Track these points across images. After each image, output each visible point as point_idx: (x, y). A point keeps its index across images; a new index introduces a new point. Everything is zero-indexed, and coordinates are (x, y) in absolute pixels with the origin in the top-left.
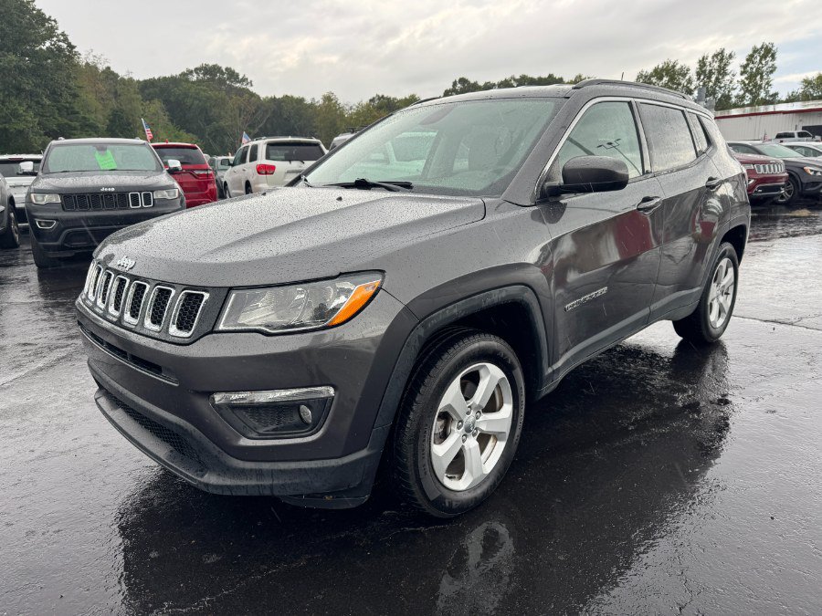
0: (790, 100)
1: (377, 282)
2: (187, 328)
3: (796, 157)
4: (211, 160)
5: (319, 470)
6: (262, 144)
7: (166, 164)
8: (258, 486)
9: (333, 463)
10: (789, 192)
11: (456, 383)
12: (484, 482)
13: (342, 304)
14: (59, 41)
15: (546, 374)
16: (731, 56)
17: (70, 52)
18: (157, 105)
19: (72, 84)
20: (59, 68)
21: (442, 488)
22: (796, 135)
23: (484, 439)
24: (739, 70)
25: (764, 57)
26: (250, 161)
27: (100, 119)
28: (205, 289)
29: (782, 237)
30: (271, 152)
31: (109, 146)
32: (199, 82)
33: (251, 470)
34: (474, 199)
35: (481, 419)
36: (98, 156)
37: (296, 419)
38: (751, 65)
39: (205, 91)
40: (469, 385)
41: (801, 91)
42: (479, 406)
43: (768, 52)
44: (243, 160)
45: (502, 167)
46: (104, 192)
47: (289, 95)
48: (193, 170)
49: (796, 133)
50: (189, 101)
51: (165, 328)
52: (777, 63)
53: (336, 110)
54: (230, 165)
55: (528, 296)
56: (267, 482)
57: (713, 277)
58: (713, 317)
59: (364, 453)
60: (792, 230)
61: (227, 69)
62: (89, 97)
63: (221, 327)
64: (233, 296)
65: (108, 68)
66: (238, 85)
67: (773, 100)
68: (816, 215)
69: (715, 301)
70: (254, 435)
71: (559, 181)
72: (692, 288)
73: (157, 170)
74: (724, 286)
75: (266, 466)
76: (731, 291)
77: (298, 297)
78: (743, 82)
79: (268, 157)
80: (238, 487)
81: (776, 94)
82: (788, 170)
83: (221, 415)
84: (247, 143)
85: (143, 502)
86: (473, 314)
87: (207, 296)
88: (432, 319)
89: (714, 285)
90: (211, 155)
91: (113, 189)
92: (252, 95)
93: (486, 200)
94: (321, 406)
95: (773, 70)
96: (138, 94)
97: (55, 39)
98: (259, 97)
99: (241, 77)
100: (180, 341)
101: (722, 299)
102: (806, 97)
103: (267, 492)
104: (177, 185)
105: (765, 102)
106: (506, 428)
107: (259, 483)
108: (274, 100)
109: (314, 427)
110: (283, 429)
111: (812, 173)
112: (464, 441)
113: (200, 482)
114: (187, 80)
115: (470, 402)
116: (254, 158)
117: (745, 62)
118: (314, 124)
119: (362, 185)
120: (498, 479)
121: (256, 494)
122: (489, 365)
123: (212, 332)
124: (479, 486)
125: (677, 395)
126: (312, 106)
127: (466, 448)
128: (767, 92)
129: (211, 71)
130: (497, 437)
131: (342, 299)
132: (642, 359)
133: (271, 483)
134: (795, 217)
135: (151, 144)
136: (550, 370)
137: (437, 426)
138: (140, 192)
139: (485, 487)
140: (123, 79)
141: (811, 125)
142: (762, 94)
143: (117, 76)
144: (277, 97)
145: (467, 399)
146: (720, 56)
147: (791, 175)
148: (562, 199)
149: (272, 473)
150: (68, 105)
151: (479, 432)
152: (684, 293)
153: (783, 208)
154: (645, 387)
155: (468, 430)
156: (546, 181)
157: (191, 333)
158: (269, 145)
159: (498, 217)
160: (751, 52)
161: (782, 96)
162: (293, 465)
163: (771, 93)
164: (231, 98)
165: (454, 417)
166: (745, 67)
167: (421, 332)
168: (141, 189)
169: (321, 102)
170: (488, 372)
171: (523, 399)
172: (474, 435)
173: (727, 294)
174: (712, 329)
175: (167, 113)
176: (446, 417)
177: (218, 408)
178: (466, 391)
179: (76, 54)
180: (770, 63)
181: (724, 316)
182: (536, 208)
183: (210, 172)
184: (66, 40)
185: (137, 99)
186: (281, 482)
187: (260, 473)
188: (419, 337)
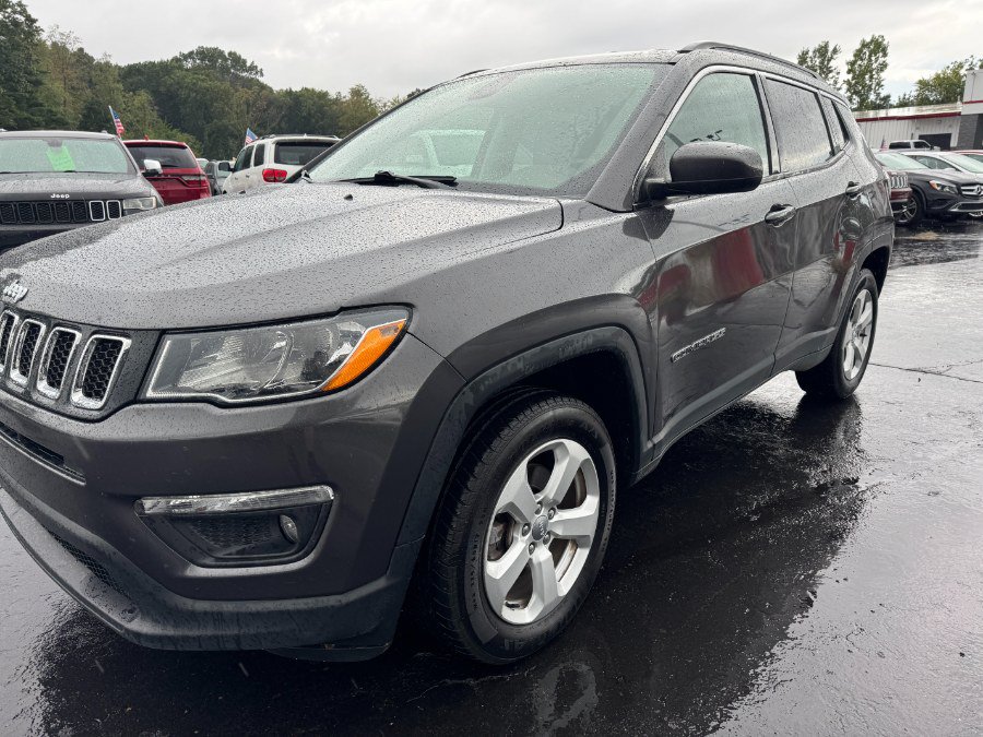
0: (903, 104)
1: (401, 322)
2: (99, 395)
3: (918, 168)
4: (208, 165)
5: (311, 612)
6: (270, 143)
7: (142, 167)
8: (216, 637)
9: (332, 601)
10: (911, 211)
11: (521, 470)
12: (559, 607)
13: (346, 356)
14: (15, 12)
15: (645, 450)
16: (835, 51)
17: (30, 27)
18: (144, 97)
19: (34, 67)
20: (16, 47)
21: (499, 622)
22: (912, 145)
23: (558, 547)
24: (846, 68)
25: (873, 52)
26: (256, 165)
27: (70, 112)
28: (124, 332)
29: (910, 264)
30: (282, 154)
31: (64, 141)
32: (195, 70)
33: (206, 613)
34: (546, 201)
35: (556, 518)
36: (50, 153)
37: (276, 535)
38: (859, 62)
39: (203, 80)
40: (539, 470)
41: (915, 94)
42: (555, 501)
43: (877, 47)
44: (246, 165)
45: (582, 161)
46: (55, 200)
47: (309, 87)
48: (181, 176)
49: (912, 142)
50: (183, 93)
51: (65, 393)
52: (888, 59)
53: (367, 107)
54: (230, 170)
55: (624, 342)
56: (232, 631)
57: (850, 314)
58: (847, 365)
59: (381, 583)
60: (920, 256)
61: (230, 54)
62: (55, 86)
63: (150, 394)
64: (167, 344)
65: (81, 50)
66: (244, 74)
67: (884, 103)
68: (945, 238)
69: (850, 344)
70: (209, 561)
71: (664, 177)
72: (826, 328)
73: (129, 173)
74: (861, 325)
75: (228, 607)
76: (868, 333)
77: (278, 345)
78: (848, 82)
79: (277, 160)
80: (186, 639)
81: (888, 97)
82: (911, 185)
83: (155, 531)
84: (252, 142)
85: (62, 643)
86: (546, 370)
87: (127, 343)
88: (486, 378)
89: (850, 324)
90: (210, 159)
91: (67, 196)
92: (263, 87)
93: (564, 202)
94: (313, 516)
95: (884, 66)
96: (118, 82)
97: (9, 10)
98: (271, 90)
99: (248, 64)
100: (87, 414)
101: (857, 342)
102: (923, 101)
103: (231, 646)
104: (154, 192)
105: (877, 107)
106: (590, 531)
107: (220, 633)
108: (289, 93)
109: (302, 547)
110: (253, 550)
111: (939, 188)
112: (531, 552)
113: (127, 630)
114: (181, 67)
115: (541, 496)
116: (259, 161)
117: (852, 58)
118: (340, 124)
119: (384, 180)
120: (578, 601)
121: (214, 648)
122: (566, 442)
123: (135, 401)
124: (552, 613)
125: (807, 471)
126: (337, 101)
127: (535, 561)
128: (878, 95)
129: (209, 56)
130: (577, 542)
131: (347, 349)
132: (759, 421)
133: (236, 632)
134: (919, 241)
135: (122, 142)
136: (650, 445)
137: (493, 532)
138: (105, 200)
139: (560, 615)
140: (99, 64)
141: (929, 133)
142: (872, 97)
143: (91, 59)
144: (294, 90)
145: (536, 491)
146: (822, 51)
147: (914, 190)
148: (669, 202)
149: (238, 618)
150: (27, 95)
151: (552, 538)
152: (815, 334)
153: (904, 230)
154: (764, 459)
155: (537, 536)
156: (646, 177)
157: (104, 400)
158: (279, 144)
159: (581, 226)
160: (858, 46)
161: (894, 100)
162: (271, 605)
163: (882, 96)
164: (237, 91)
165: (517, 519)
166: (852, 64)
167: (469, 398)
168: (105, 196)
169: (349, 97)
170: (566, 451)
171: (613, 487)
172: (545, 542)
173: (863, 335)
174: (846, 381)
175: (156, 108)
176: (507, 520)
177: (151, 520)
178: (534, 478)
179: (38, 30)
180: (881, 60)
181: (860, 364)
182: (633, 215)
183: (202, 178)
184: (23, 12)
185: (118, 89)
186: (252, 632)
187: (218, 618)
188: (466, 405)
